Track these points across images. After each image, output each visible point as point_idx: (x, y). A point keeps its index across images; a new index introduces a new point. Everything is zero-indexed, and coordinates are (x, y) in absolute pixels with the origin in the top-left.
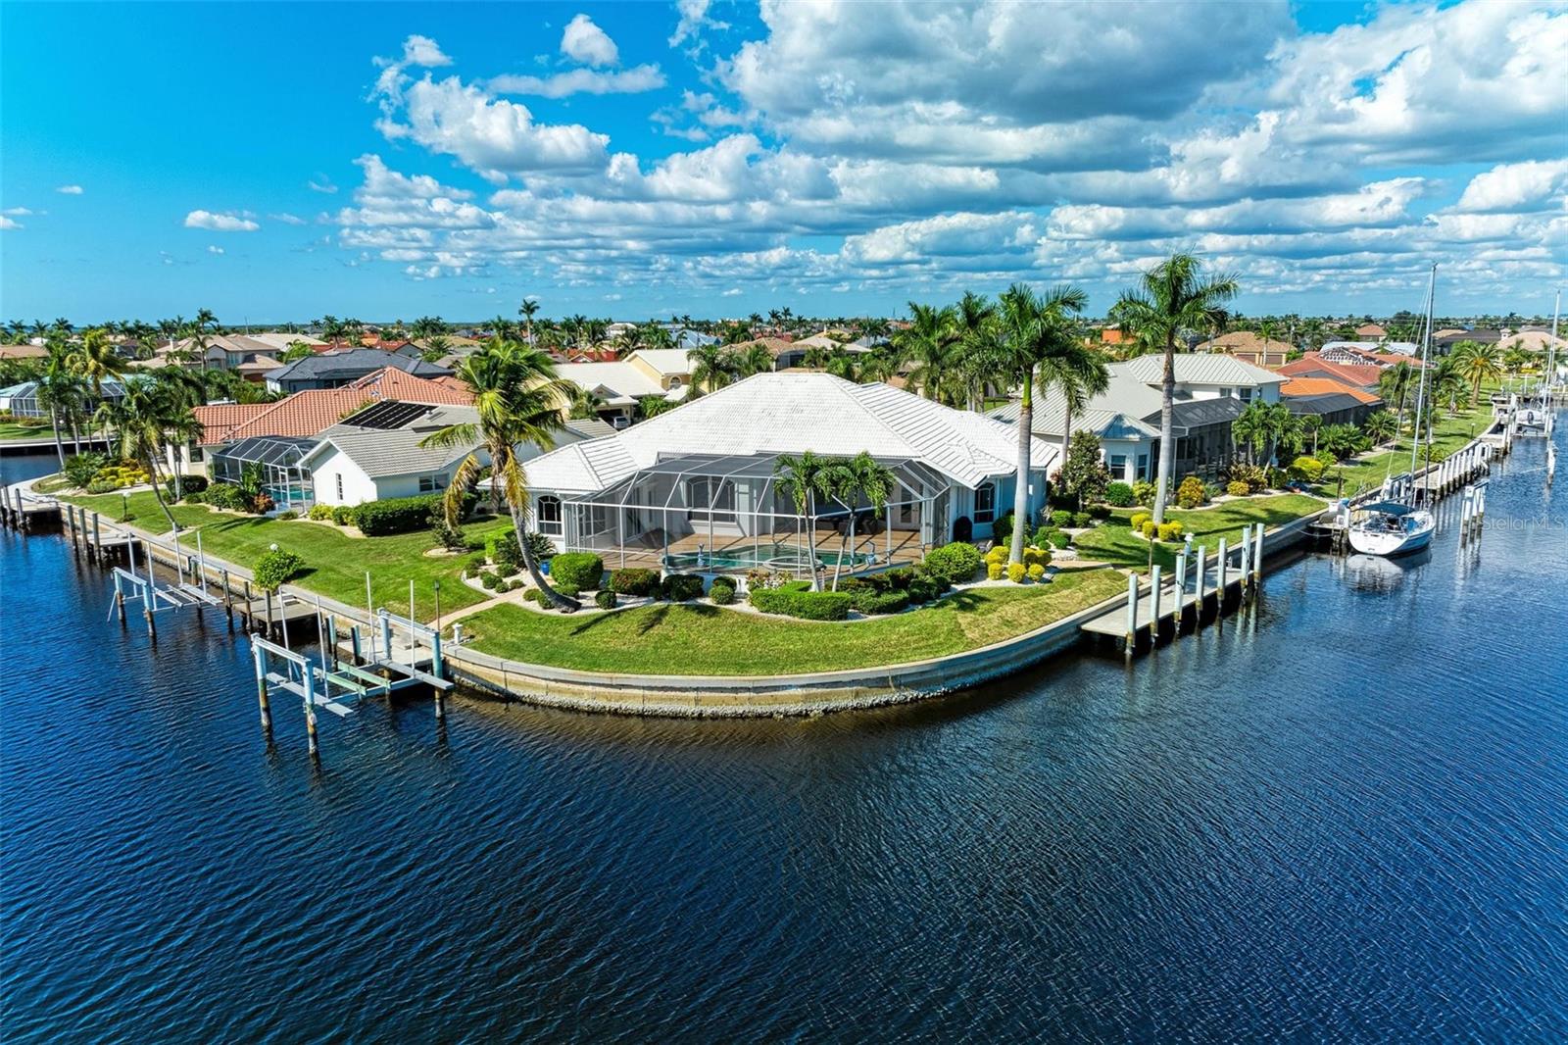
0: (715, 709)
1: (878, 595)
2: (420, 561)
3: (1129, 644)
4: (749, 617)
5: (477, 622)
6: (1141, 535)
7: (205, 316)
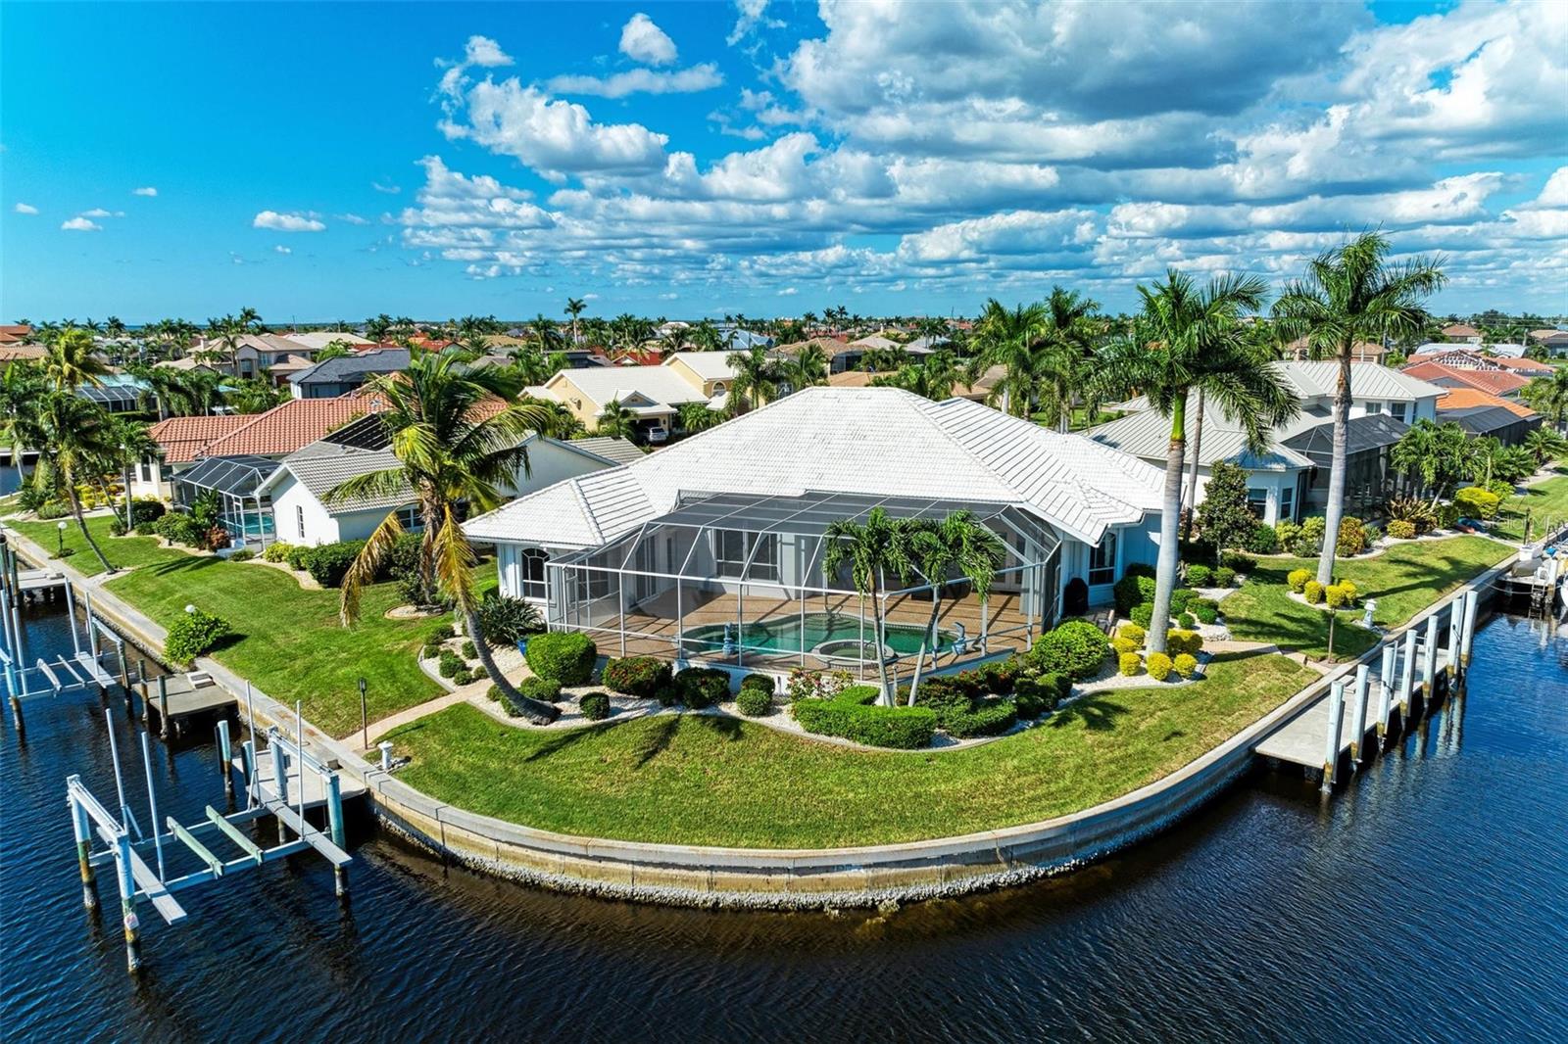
0: (737, 896)
1: (973, 710)
2: (378, 625)
3: (1327, 777)
4: (790, 739)
5: (419, 735)
6: (1301, 599)
7: (249, 315)
